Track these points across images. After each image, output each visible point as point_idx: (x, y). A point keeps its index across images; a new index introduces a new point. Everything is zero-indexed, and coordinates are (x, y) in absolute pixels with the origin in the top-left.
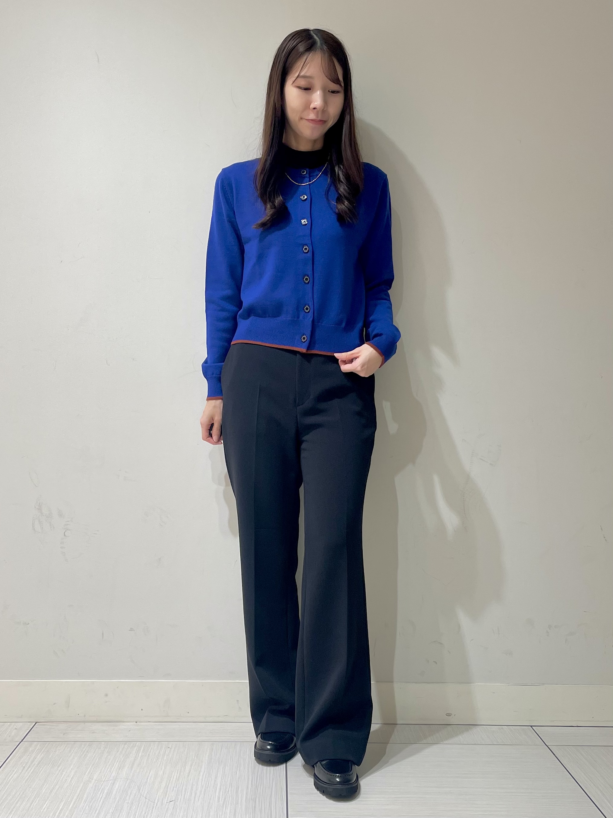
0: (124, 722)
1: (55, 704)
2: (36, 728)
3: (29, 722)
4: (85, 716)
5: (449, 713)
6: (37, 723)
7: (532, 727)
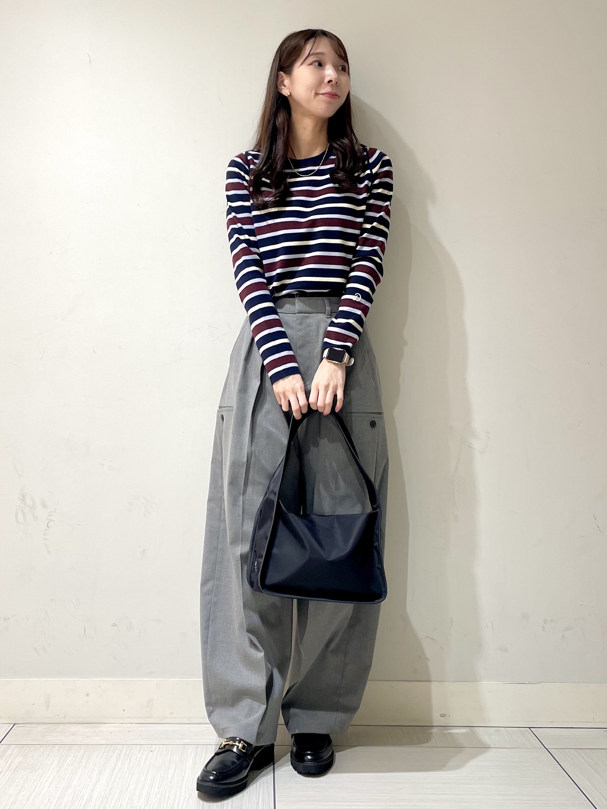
0: (105, 724)
1: (34, 704)
2: (15, 730)
3: (7, 724)
4: (65, 717)
5: (445, 713)
6: (16, 725)
7: (531, 729)
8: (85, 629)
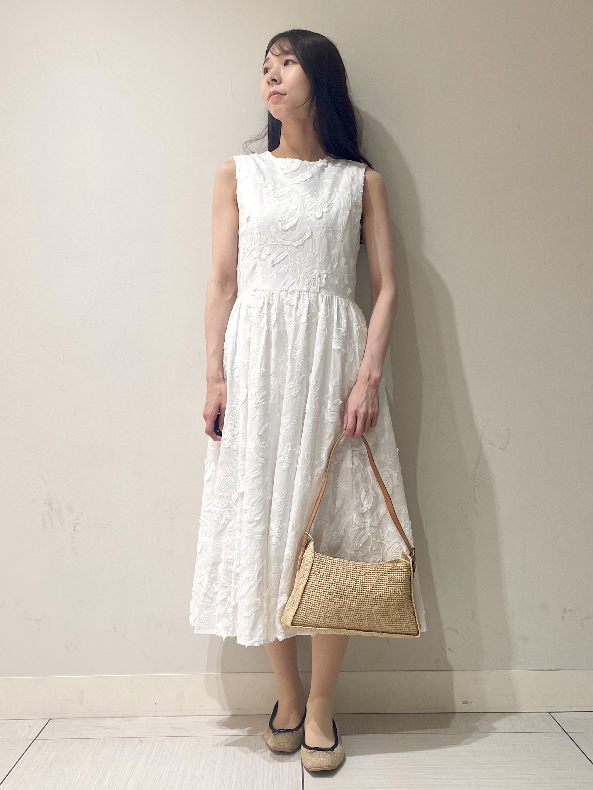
0: (138, 717)
1: (68, 700)
2: (50, 725)
3: (43, 719)
4: (98, 712)
5: (466, 700)
6: (51, 720)
7: (551, 713)
8: (115, 628)
